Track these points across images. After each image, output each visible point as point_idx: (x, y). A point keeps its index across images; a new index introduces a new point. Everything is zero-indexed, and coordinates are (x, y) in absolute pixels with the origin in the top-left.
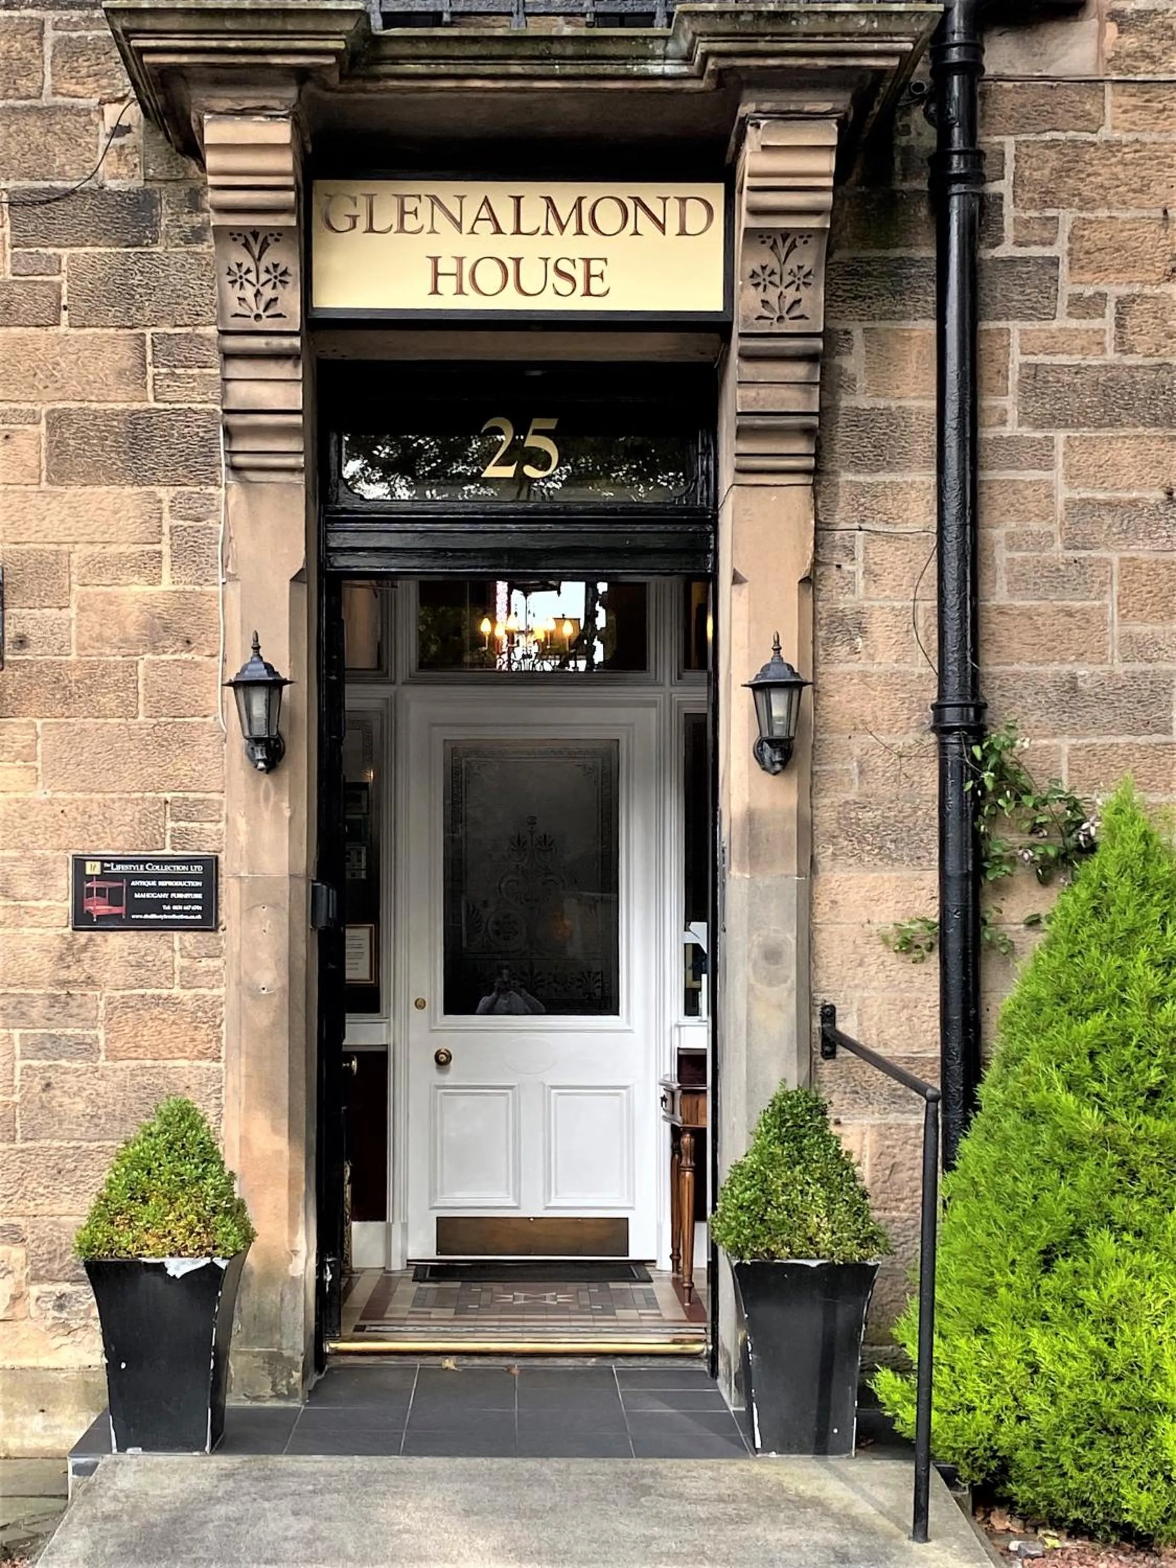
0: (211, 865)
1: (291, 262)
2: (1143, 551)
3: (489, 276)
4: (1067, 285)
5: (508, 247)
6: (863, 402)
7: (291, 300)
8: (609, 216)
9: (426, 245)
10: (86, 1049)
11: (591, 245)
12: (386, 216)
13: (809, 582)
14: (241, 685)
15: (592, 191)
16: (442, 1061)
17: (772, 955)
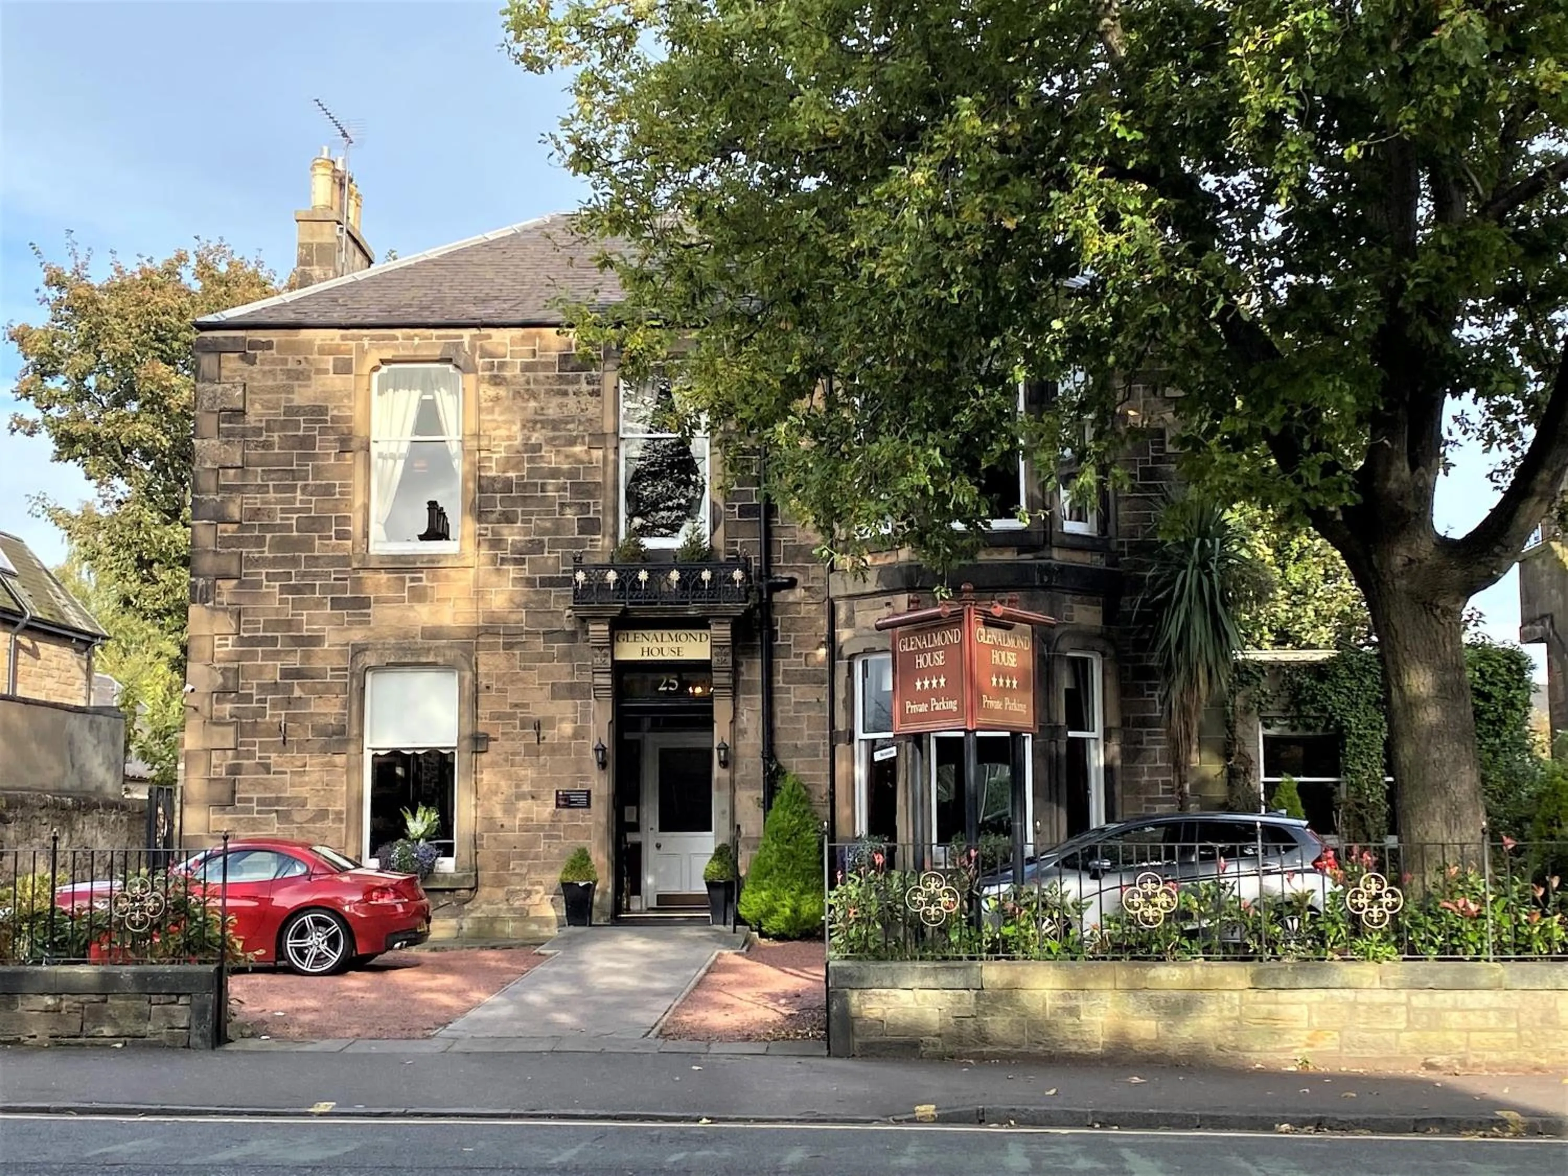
0: (589, 792)
1: (608, 652)
2: (812, 714)
3: (655, 652)
4: (793, 651)
5: (660, 645)
6: (745, 678)
7: (609, 661)
8: (683, 637)
9: (640, 645)
10: (559, 837)
11: (679, 644)
12: (631, 638)
13: (733, 722)
14: (596, 750)
15: (679, 632)
16: (658, 846)
17: (724, 812)
